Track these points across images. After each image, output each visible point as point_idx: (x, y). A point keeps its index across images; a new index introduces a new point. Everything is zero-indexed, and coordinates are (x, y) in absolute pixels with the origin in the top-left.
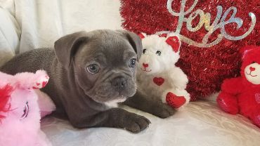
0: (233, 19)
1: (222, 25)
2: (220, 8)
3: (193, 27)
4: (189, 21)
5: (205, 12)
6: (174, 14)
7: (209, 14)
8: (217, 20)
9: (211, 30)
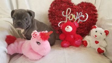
0: (81, 16)
1: (79, 18)
2: (77, 13)
3: (71, 19)
4: (69, 17)
5: (73, 14)
6: (64, 16)
7: (74, 15)
8: (77, 16)
9: (76, 19)
